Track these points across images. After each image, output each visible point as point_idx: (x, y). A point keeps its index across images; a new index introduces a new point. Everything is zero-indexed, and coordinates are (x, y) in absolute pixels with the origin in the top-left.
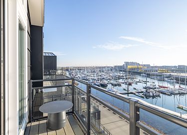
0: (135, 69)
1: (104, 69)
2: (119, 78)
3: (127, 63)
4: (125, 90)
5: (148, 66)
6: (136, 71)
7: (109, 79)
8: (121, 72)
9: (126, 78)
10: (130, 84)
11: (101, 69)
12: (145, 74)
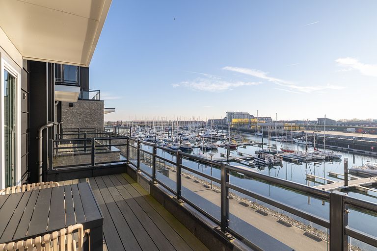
0: (244, 124)
1: (189, 126)
2: (215, 139)
3: (231, 115)
4: (222, 155)
5: (269, 119)
6: (246, 127)
7: (197, 141)
8: (220, 131)
9: (228, 139)
10: (233, 148)
11: (184, 125)
12: (261, 132)
